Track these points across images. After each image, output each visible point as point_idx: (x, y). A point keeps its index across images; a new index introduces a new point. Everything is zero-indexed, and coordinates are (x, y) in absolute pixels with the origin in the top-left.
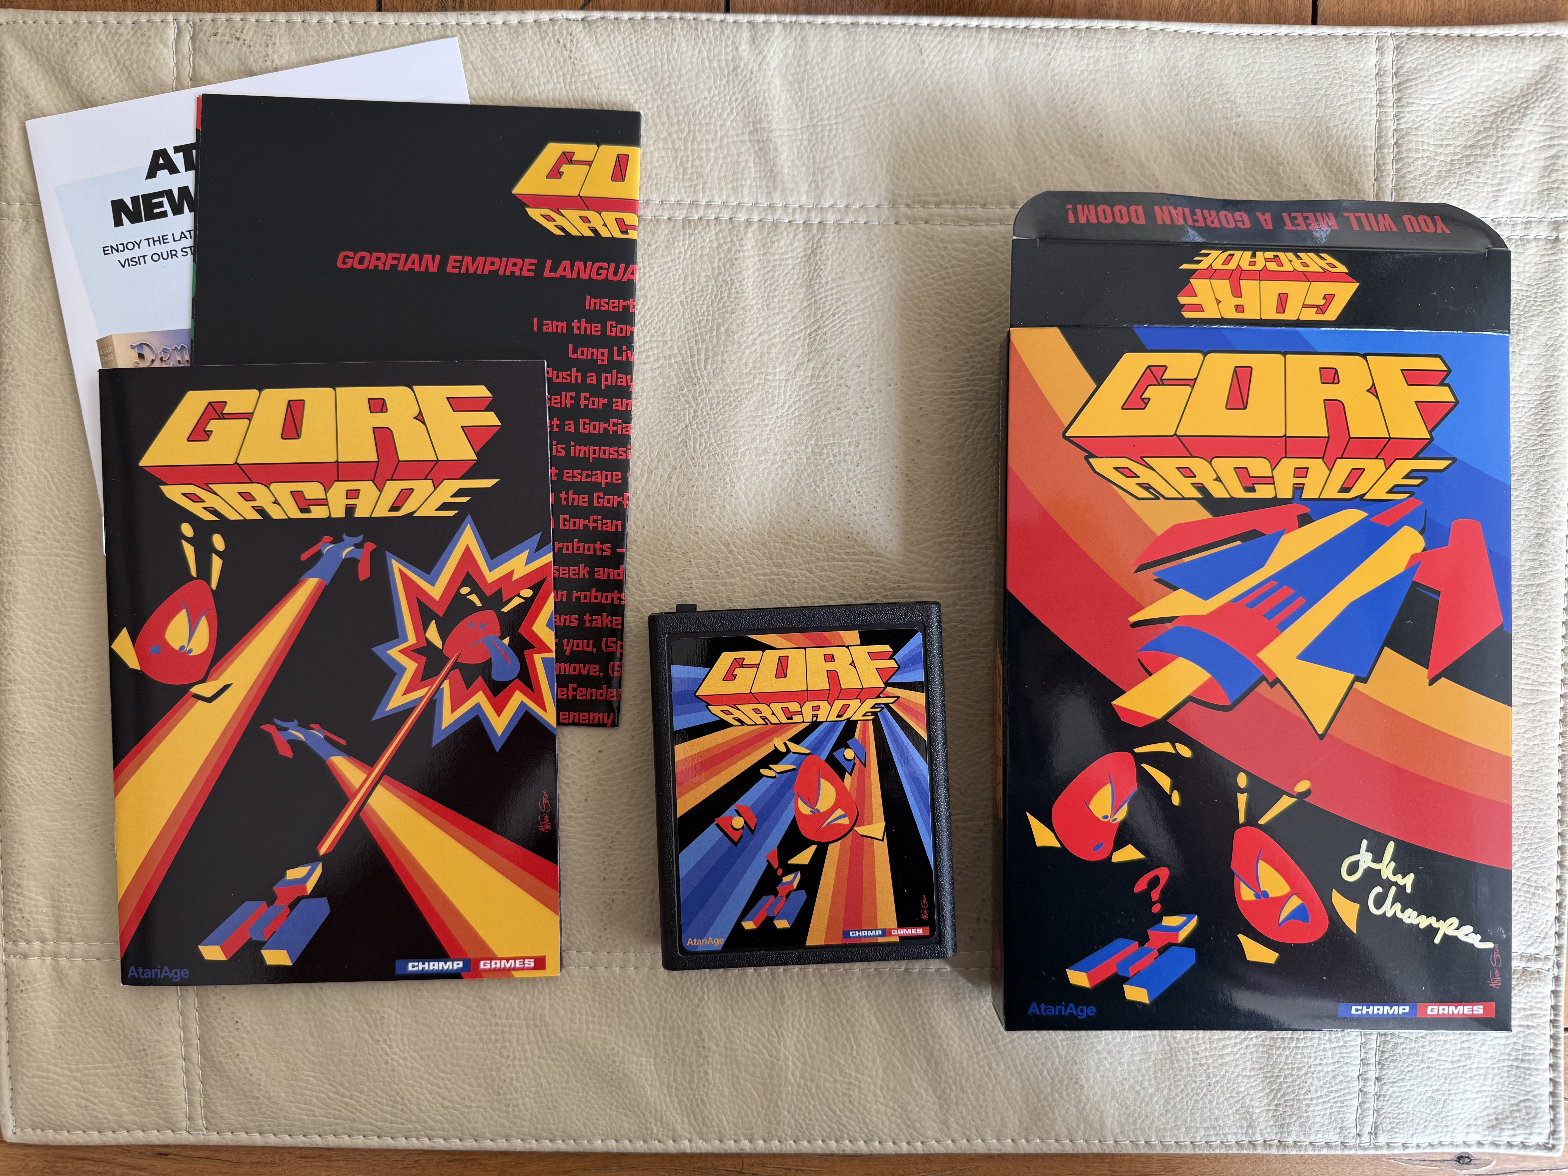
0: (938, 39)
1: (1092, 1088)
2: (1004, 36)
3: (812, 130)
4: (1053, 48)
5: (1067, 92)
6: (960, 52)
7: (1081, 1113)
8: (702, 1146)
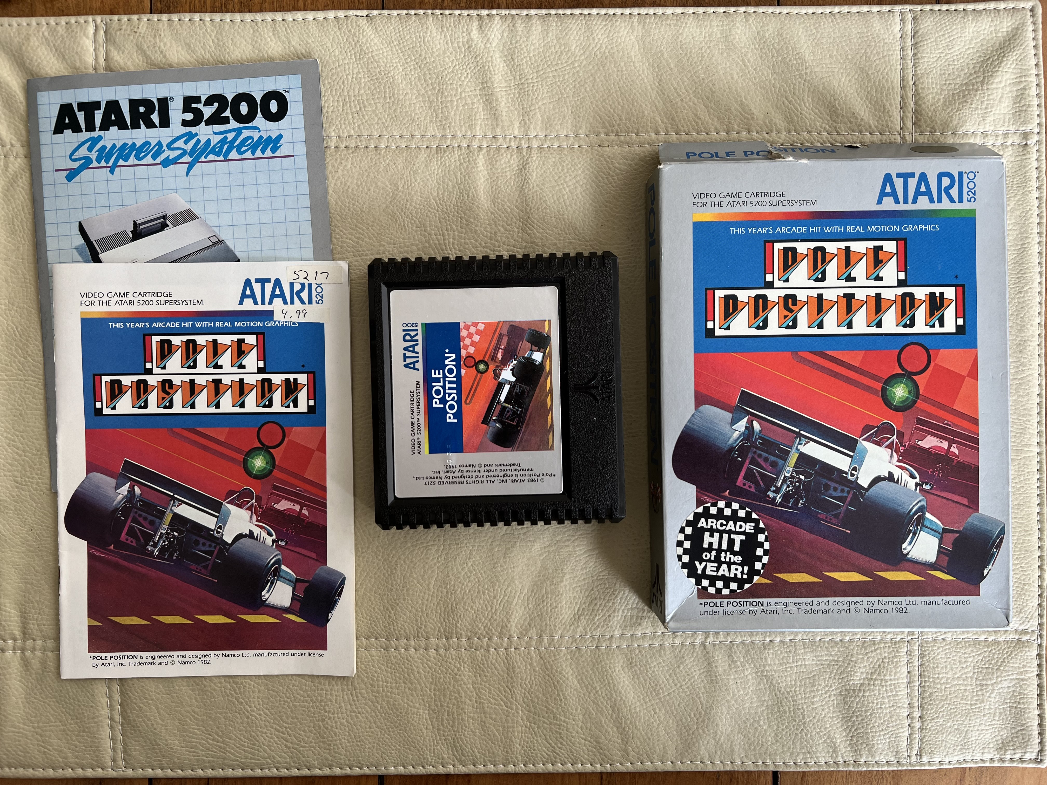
0: (604, 23)
1: (725, 725)
2: (648, 21)
3: (521, 87)
4: (681, 27)
5: (691, 56)
6: (618, 32)
7: (718, 743)
8: (462, 769)
